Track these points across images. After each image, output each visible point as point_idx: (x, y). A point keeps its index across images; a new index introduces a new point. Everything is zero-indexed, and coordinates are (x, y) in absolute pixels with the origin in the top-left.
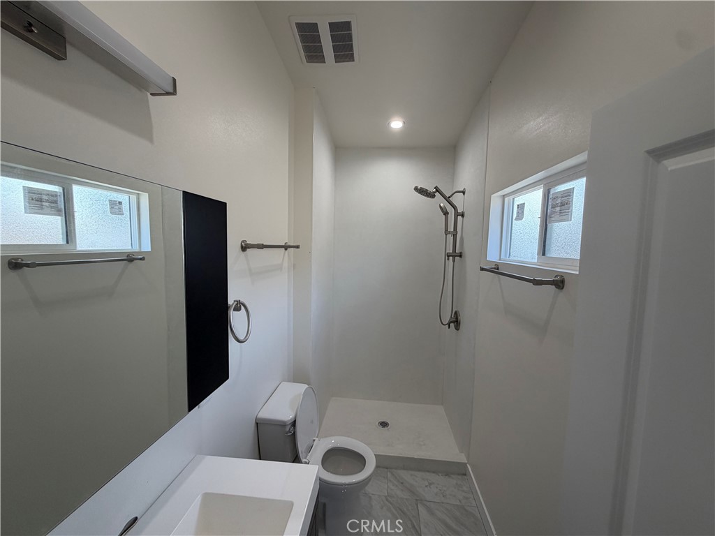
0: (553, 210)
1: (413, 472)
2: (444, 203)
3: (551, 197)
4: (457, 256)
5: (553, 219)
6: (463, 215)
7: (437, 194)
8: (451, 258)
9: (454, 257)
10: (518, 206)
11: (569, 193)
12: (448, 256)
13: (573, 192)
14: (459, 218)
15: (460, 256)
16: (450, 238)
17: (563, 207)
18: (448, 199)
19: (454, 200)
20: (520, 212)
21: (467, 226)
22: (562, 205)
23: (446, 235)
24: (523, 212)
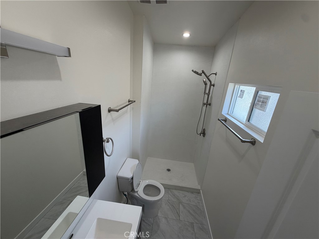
0: (258, 103)
1: (179, 191)
2: (205, 79)
3: (258, 95)
4: (208, 105)
5: (257, 107)
6: (214, 86)
7: (203, 74)
8: (205, 105)
9: (207, 105)
10: (241, 90)
11: (267, 98)
12: (204, 105)
13: (270, 98)
14: (212, 87)
15: (210, 105)
16: (206, 96)
17: (263, 104)
18: (207, 77)
19: (210, 78)
20: (242, 94)
21: (215, 91)
22: (263, 102)
23: (204, 94)
24: (243, 95)
